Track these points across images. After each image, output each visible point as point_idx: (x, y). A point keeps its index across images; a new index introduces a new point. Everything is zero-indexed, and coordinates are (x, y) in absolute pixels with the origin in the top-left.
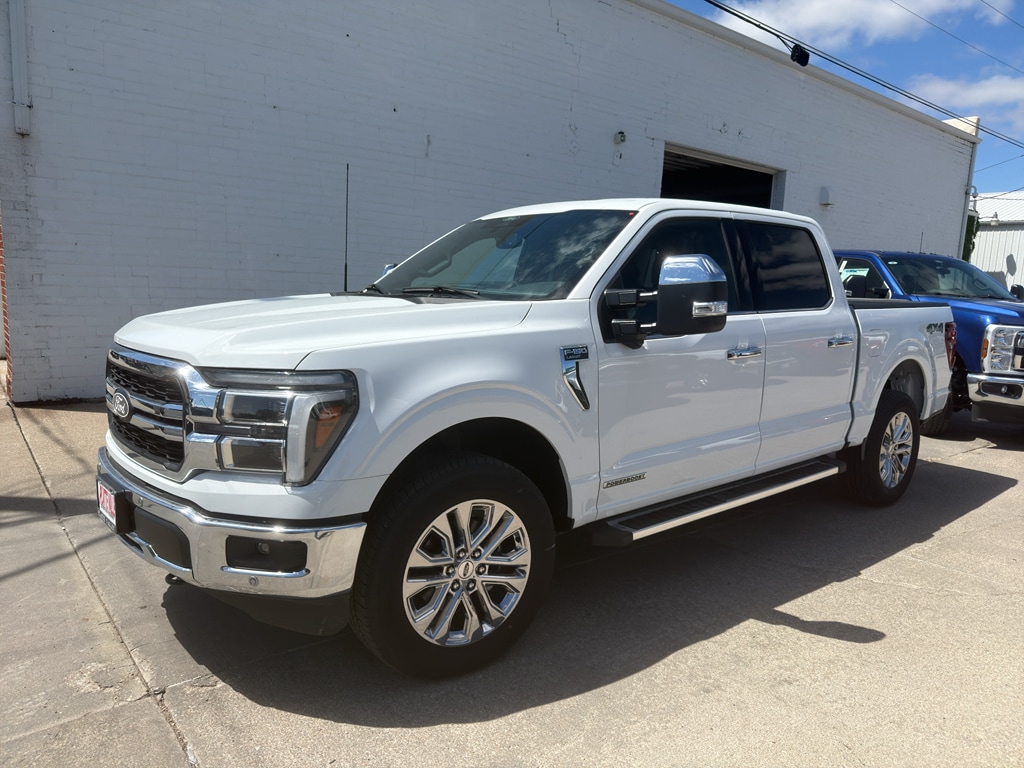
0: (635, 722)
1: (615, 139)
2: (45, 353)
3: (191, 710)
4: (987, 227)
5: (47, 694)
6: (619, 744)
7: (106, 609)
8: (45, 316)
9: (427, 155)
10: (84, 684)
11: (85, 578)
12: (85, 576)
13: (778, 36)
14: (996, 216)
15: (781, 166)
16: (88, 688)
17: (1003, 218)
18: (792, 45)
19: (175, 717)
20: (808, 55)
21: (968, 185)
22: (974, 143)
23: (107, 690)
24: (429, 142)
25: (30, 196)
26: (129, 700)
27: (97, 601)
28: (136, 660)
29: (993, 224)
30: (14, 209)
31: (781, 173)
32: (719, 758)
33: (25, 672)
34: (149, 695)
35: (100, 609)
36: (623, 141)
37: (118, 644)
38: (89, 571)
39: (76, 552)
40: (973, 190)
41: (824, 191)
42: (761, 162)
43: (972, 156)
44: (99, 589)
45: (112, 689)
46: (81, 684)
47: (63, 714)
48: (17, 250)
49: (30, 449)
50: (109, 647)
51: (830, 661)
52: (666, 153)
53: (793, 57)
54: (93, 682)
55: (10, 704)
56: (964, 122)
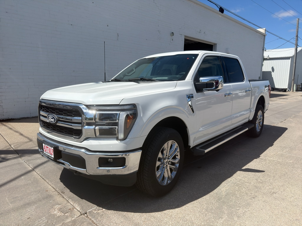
0: (239, 209)
1: (171, 35)
2: (1, 104)
3: (99, 218)
4: (266, 59)
5: (46, 217)
6: (239, 217)
7: (52, 187)
9: (118, 40)
10: (56, 212)
11: (40, 177)
12: (39, 176)
13: (216, 5)
14: (269, 56)
15: (215, 43)
16: (59, 214)
17: (270, 57)
18: (219, 7)
19: (95, 221)
20: (224, 10)
21: (263, 48)
22: (264, 36)
23: (66, 214)
24: (118, 36)
26: (75, 217)
27: (48, 184)
28: (71, 203)
29: (268, 58)
31: (216, 44)
32: (269, 218)
33: (35, 210)
34: (81, 215)
35: (50, 187)
36: (173, 35)
37: (62, 198)
38: (40, 175)
39: (33, 170)
40: (265, 49)
41: (227, 49)
42: (210, 41)
43: (264, 39)
44: (47, 180)
45: (68, 214)
46: (56, 213)
47: (55, 224)
49: (2, 136)
50: (59, 199)
51: (282, 186)
52: (185, 39)
53: (220, 11)
54: (60, 212)
55: (34, 222)
56: (262, 30)
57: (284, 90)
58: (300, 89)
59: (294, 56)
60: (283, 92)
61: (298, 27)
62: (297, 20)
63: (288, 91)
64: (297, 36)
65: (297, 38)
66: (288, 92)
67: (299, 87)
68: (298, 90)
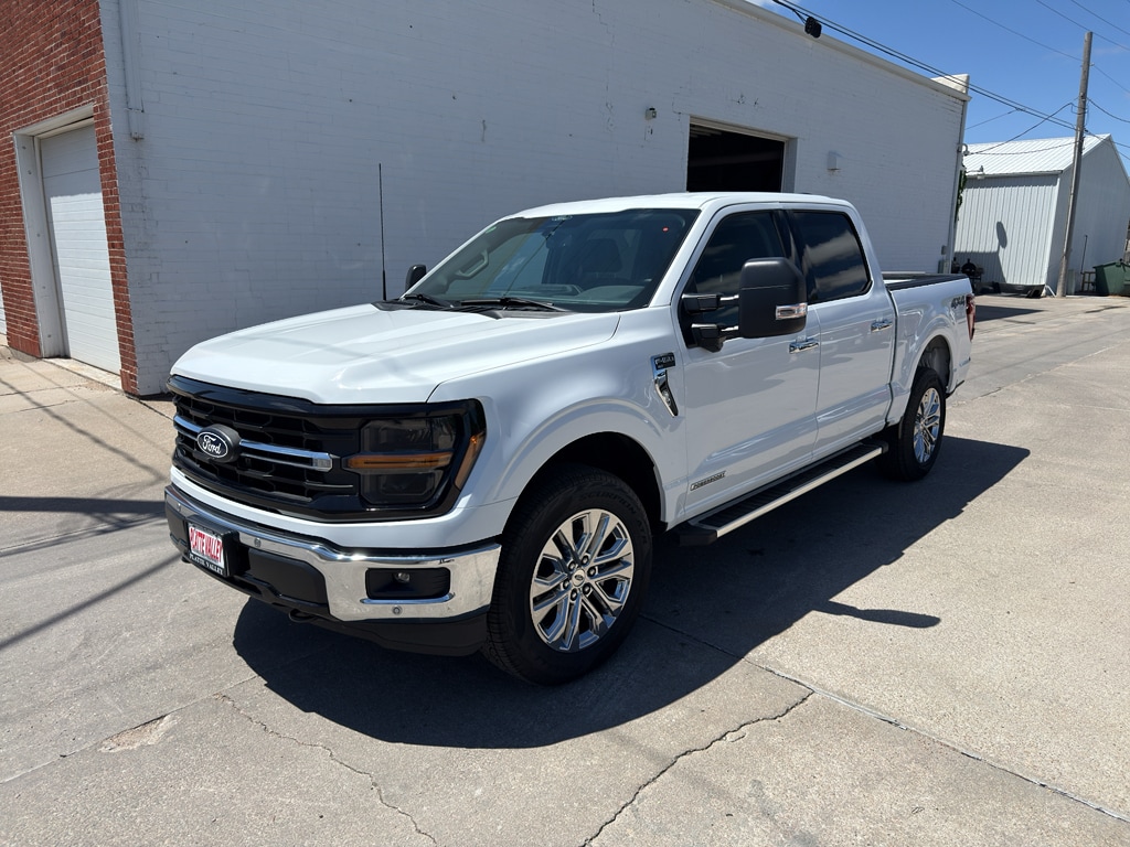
1: (647, 114)
2: (165, 348)
4: (974, 182)
8: (163, 312)
9: (483, 140)
13: (794, 10)
14: (982, 169)
15: (792, 134)
17: (989, 172)
18: (806, 18)
20: (820, 26)
21: (961, 144)
22: (964, 101)
24: (485, 128)
25: (146, 198)
29: (979, 178)
30: (133, 211)
31: (793, 140)
36: (654, 117)
41: (832, 156)
42: (775, 131)
43: (963, 114)
48: (136, 250)
52: (691, 126)
53: (806, 29)
56: (955, 82)
57: (1034, 292)
58: (1091, 287)
59: (1069, 169)
60: (1028, 297)
61: (1089, 62)
62: (1086, 38)
63: (1048, 294)
64: (1084, 96)
65: (1084, 102)
66: (1048, 298)
67: (1087, 280)
68: (1086, 289)
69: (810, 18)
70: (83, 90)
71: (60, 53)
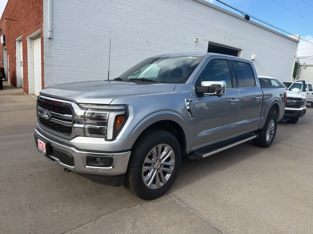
13: (241, 12)
14: (305, 63)
15: (240, 48)
18: (245, 15)
20: (250, 17)
22: (298, 42)
24: (147, 41)
25: (51, 54)
30: (47, 57)
36: (197, 41)
42: (235, 47)
43: (297, 46)
53: (245, 18)
56: (295, 37)
69: (246, 15)
70: (39, 26)
71: (36, 16)
